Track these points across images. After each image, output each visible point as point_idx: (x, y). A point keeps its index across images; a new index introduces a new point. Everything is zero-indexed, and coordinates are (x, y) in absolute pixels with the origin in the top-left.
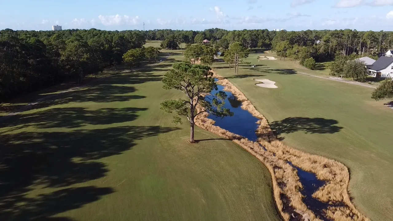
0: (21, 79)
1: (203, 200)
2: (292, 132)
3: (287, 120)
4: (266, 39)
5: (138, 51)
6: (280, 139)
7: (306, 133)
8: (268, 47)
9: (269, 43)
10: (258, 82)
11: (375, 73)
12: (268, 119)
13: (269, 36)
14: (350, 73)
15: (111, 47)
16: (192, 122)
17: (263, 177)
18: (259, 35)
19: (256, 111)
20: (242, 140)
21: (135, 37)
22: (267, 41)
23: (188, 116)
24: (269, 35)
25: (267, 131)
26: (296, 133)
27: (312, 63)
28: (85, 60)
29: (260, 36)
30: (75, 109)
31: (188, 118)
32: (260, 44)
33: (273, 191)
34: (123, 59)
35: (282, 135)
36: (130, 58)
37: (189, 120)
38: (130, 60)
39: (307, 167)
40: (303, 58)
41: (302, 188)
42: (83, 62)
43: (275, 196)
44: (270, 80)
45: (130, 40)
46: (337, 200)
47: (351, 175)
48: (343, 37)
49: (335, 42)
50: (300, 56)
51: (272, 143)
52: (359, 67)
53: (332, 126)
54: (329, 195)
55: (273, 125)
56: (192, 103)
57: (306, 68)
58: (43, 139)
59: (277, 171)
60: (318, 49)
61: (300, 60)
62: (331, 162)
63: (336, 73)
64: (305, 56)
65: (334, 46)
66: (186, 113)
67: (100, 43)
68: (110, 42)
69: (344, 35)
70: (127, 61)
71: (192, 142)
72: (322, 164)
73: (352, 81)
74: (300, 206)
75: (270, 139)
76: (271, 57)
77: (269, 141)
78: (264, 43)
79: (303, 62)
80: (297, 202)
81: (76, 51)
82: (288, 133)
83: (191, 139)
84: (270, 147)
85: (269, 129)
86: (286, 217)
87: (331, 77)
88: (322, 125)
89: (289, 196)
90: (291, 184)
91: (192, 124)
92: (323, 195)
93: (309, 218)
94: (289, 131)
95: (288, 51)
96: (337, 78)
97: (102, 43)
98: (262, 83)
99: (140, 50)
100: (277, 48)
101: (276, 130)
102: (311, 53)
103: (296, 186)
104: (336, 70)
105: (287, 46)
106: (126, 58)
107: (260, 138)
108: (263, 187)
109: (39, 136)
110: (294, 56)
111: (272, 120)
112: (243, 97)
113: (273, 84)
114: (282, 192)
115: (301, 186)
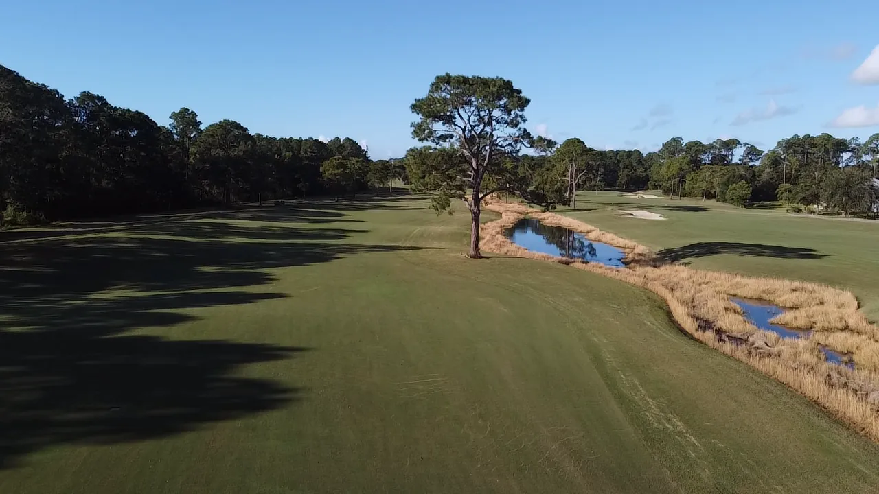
0: (104, 183)
1: (503, 309)
2: (708, 256)
3: (693, 246)
4: (635, 170)
5: (354, 164)
6: (686, 264)
7: (741, 256)
8: (639, 184)
9: (644, 174)
10: (624, 214)
12: (650, 249)
13: (643, 165)
14: (838, 196)
15: (296, 157)
16: (475, 211)
18: (619, 161)
19: (621, 240)
20: (591, 264)
21: (349, 148)
22: (639, 173)
23: (466, 200)
24: (643, 162)
25: (648, 257)
26: (715, 256)
27: (744, 193)
28: (241, 154)
29: (622, 163)
31: (466, 203)
32: (623, 178)
33: (672, 314)
34: (320, 175)
35: (686, 260)
36: (336, 172)
37: (467, 206)
38: (336, 175)
40: (724, 184)
41: (742, 312)
42: (238, 157)
44: (648, 211)
45: (337, 154)
46: (833, 325)
47: (861, 302)
48: (814, 150)
49: (795, 160)
50: (717, 181)
51: (662, 268)
52: (857, 182)
53: (805, 254)
54: (813, 320)
55: (664, 254)
56: (475, 168)
57: (732, 206)
58: (138, 245)
59: (678, 293)
60: (757, 174)
61: (718, 190)
62: (810, 286)
63: (803, 208)
64: (729, 179)
65: (793, 170)
66: (462, 193)
67: (274, 149)
68: (296, 150)
69: (815, 146)
70: (330, 177)
71: (473, 257)
72: (788, 288)
73: (842, 218)
74: (741, 327)
75: (658, 264)
76: (649, 196)
77: (655, 266)
78: (631, 178)
79: (723, 193)
80: (732, 323)
81: (224, 137)
82: (698, 257)
83: (472, 252)
84: (658, 272)
85: (655, 256)
86: (709, 336)
87: (790, 214)
88: (780, 252)
89: (711, 320)
90: (713, 307)
91: (474, 213)
92: (795, 318)
93: (765, 340)
94: (698, 255)
95: (689, 177)
96: (804, 215)
97: (279, 149)
98: (632, 215)
99: (357, 161)
100: (664, 173)
101: (671, 256)
102: (741, 175)
103: (728, 309)
104: (804, 195)
105: (685, 167)
106: (328, 170)
107: (632, 264)
108: (646, 308)
109: (130, 240)
110: (704, 186)
111: (660, 248)
112: (589, 227)
113: (656, 216)
114: (692, 312)
115: (739, 310)
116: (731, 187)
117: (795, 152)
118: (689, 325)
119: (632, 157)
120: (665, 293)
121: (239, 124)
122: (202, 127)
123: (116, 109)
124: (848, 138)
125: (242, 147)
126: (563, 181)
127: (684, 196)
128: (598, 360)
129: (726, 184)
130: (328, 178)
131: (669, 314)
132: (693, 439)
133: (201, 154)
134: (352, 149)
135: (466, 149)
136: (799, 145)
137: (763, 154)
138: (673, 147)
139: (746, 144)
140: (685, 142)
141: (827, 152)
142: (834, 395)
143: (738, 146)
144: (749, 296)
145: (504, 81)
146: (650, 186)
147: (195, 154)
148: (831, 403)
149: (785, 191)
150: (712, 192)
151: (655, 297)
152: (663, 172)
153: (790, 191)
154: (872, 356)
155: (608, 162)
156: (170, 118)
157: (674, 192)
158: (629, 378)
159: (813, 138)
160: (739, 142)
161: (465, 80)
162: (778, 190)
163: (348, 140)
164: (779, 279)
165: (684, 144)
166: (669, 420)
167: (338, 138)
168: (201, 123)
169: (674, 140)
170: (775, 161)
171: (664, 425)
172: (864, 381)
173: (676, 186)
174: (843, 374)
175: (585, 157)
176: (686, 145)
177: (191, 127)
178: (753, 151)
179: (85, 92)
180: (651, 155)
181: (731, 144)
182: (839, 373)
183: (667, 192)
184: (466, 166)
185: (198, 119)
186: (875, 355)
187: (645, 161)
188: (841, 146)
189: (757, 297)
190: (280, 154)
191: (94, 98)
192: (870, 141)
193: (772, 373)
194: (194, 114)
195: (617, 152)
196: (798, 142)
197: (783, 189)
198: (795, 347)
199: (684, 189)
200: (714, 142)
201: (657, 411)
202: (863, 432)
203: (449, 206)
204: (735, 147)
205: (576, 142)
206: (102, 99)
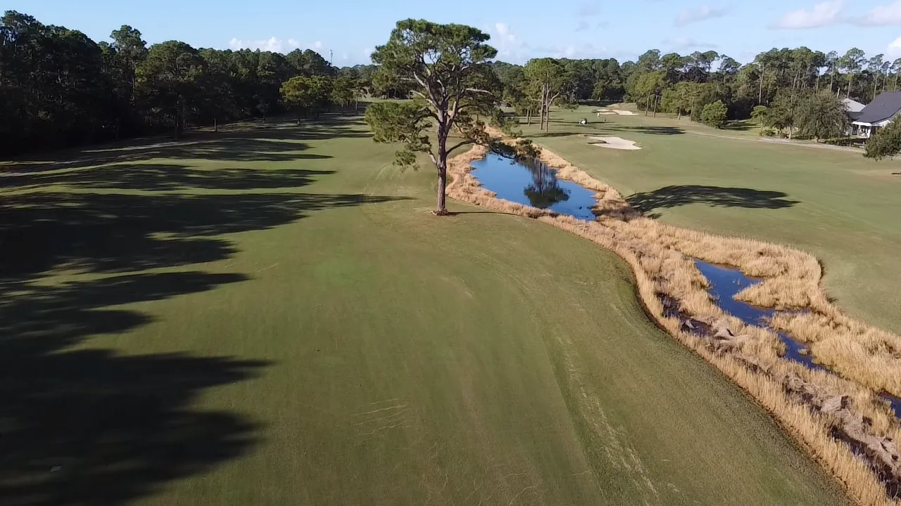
0: (41, 114)
1: (467, 293)
2: (679, 205)
3: (665, 191)
4: (611, 81)
5: (316, 83)
6: (654, 217)
7: (712, 206)
8: (615, 95)
9: (619, 86)
10: (596, 141)
11: (868, 128)
12: (622, 192)
13: (618, 75)
14: (811, 122)
15: (253, 73)
16: (442, 166)
17: (612, 267)
18: (595, 71)
19: (591, 180)
20: (561, 217)
21: (311, 61)
22: (615, 84)
23: (431, 154)
24: (619, 72)
25: (618, 206)
26: (686, 206)
27: (719, 113)
28: (192, 79)
29: (598, 73)
30: (165, 167)
31: (431, 156)
32: (598, 91)
33: (639, 289)
34: (280, 95)
35: (655, 211)
36: (297, 93)
37: (434, 160)
38: (297, 97)
39: (718, 256)
40: (699, 103)
41: (708, 285)
42: (189, 82)
43: (643, 296)
44: (622, 138)
45: (298, 68)
46: (795, 303)
47: (825, 269)
48: (791, 64)
49: (772, 75)
50: (692, 99)
51: (633, 222)
52: (832, 108)
53: (774, 200)
54: (776, 296)
55: (634, 199)
56: (441, 120)
57: (706, 127)
58: (84, 204)
59: (645, 261)
60: (733, 90)
61: (693, 109)
62: (775, 248)
63: (776, 130)
64: (704, 99)
65: (770, 85)
66: (427, 146)
67: (230, 65)
68: (253, 65)
69: (793, 60)
70: (291, 98)
71: (440, 214)
72: (754, 252)
73: (814, 144)
74: (705, 309)
75: (628, 216)
76: (624, 112)
77: (626, 220)
78: (607, 89)
79: (698, 113)
80: (697, 303)
81: (172, 61)
82: (669, 207)
83: (439, 209)
84: (627, 227)
85: (625, 205)
86: (672, 324)
87: (764, 139)
88: (750, 198)
89: (677, 297)
90: (681, 279)
91: (441, 168)
92: (759, 295)
93: (728, 327)
94: (671, 204)
95: (664, 93)
96: (778, 140)
97: (234, 65)
98: (605, 142)
99: (320, 80)
100: (639, 89)
101: (641, 205)
102: (717, 94)
103: (694, 282)
104: (778, 119)
105: (661, 83)
106: (288, 92)
107: (603, 216)
108: (613, 282)
109: (75, 198)
110: (679, 104)
111: (629, 192)
112: (561, 161)
113: (629, 145)
114: (659, 289)
115: (705, 283)
116: (706, 107)
117: (773, 65)
118: (655, 307)
119: (609, 66)
120: (632, 259)
121: (188, 45)
122: (147, 46)
123: (48, 29)
124: (826, 52)
125: (193, 71)
126: (536, 103)
127: (659, 111)
128: (561, 373)
129: (702, 104)
130: (289, 100)
131: (636, 289)
132: (649, 484)
133: (149, 76)
134: (313, 63)
135: (431, 99)
136: (777, 58)
137: (741, 67)
138: (650, 59)
139: (724, 56)
140: (661, 55)
141: (804, 67)
142: (789, 408)
143: (716, 58)
144: (716, 261)
145: (469, 29)
146: (625, 100)
147: (141, 76)
148: (787, 417)
149: (760, 113)
150: (687, 110)
151: (622, 265)
152: (638, 87)
153: (765, 114)
154: (830, 349)
155: (584, 73)
156: (111, 36)
157: (650, 107)
158: (591, 399)
159: (791, 52)
160: (717, 53)
161: (428, 27)
162: (752, 113)
163: (310, 52)
164: (746, 238)
165: (661, 57)
166: (627, 457)
167: (298, 49)
168: (146, 43)
169: (650, 52)
170: (753, 76)
171: (622, 465)
172: (820, 384)
173: (651, 103)
174: (801, 375)
175: (559, 79)
176: (663, 58)
177: (135, 47)
178: (730, 62)
179: (10, 11)
180: (627, 65)
181: (708, 57)
182: (797, 374)
183: (642, 107)
184: (431, 119)
185: (142, 38)
186: (833, 348)
187: (622, 71)
188: (819, 59)
189: (724, 262)
190: (235, 70)
191: (21, 18)
192: (847, 56)
193: (731, 375)
194: (137, 32)
195: (593, 61)
196: (776, 56)
197: (757, 112)
198: (756, 338)
199: (659, 104)
200: (692, 54)
201: (615, 444)
202: (814, 456)
203: (414, 161)
204: (713, 60)
205: (550, 62)
206: (31, 19)
